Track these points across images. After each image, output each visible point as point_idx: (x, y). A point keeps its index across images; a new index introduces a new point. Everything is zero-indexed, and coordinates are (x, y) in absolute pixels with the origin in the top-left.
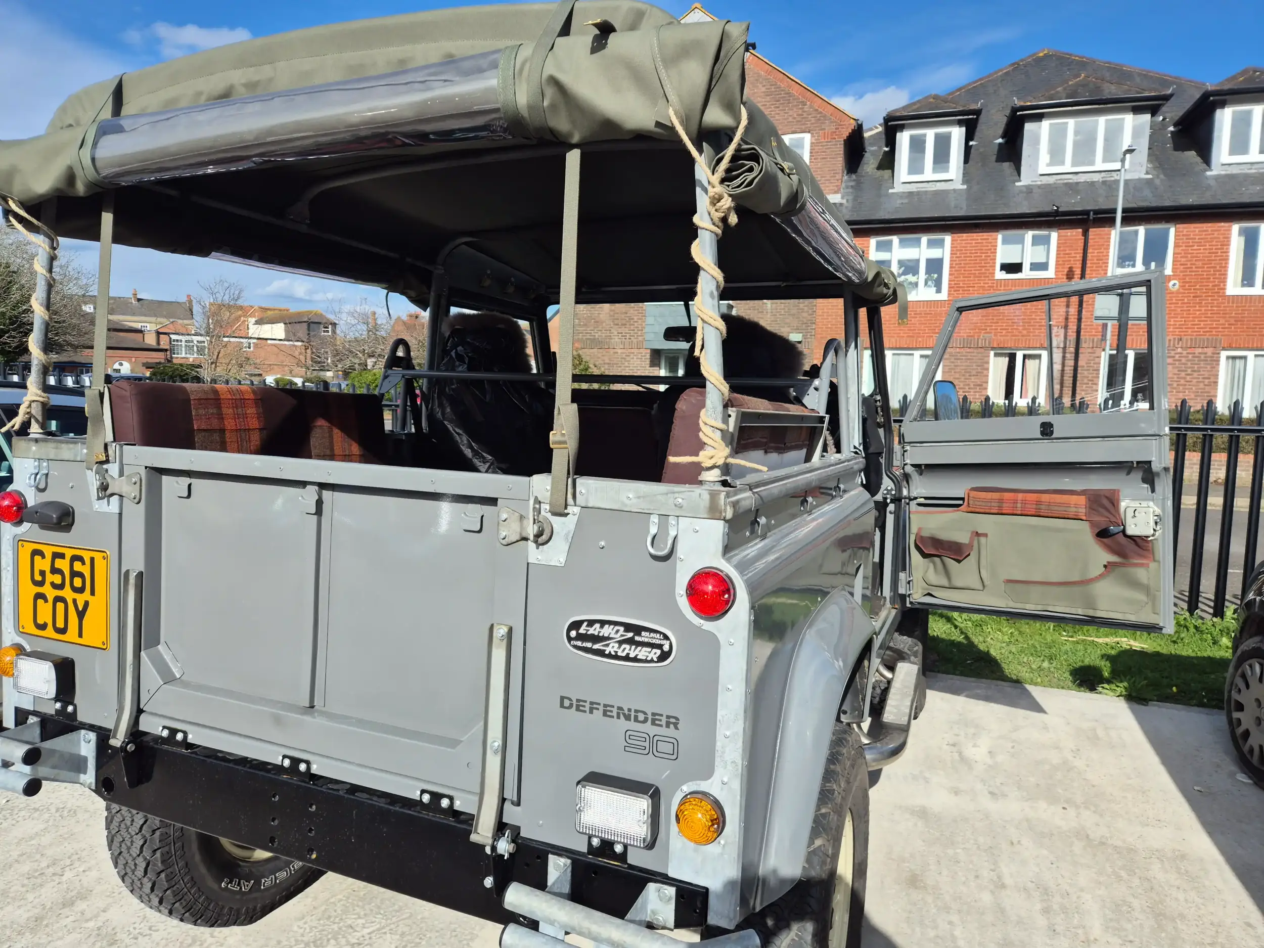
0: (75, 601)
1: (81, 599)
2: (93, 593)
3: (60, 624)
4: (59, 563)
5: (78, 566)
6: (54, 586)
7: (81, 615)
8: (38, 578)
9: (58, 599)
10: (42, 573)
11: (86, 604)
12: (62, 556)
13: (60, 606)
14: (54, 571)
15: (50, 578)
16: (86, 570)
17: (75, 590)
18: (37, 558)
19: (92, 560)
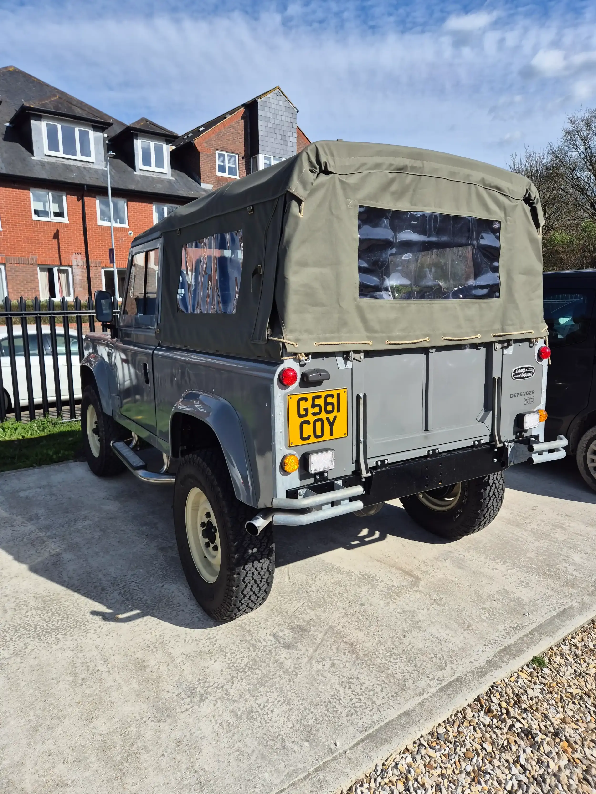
0: (328, 419)
1: (331, 417)
2: (339, 411)
3: (319, 433)
4: (317, 401)
5: (329, 400)
6: (314, 414)
7: (331, 424)
8: (303, 413)
9: (316, 421)
10: (306, 410)
11: (335, 418)
12: (320, 397)
13: (319, 424)
14: (314, 406)
15: (311, 411)
16: (335, 401)
17: (327, 412)
18: (302, 403)
19: (338, 395)
